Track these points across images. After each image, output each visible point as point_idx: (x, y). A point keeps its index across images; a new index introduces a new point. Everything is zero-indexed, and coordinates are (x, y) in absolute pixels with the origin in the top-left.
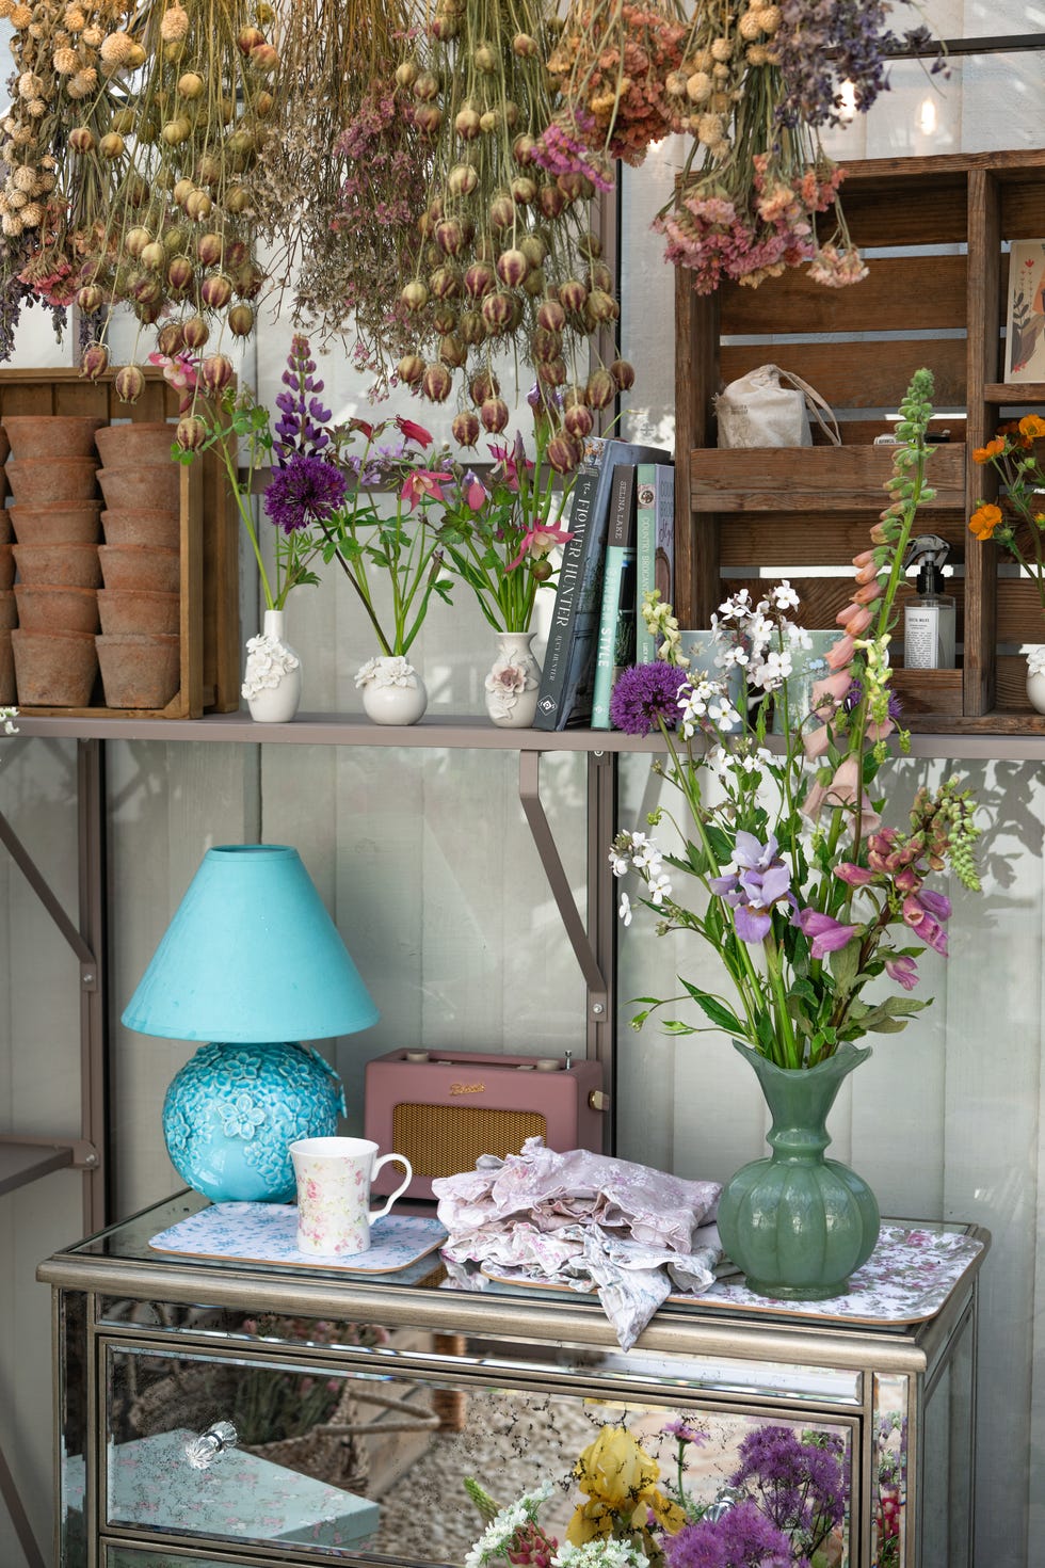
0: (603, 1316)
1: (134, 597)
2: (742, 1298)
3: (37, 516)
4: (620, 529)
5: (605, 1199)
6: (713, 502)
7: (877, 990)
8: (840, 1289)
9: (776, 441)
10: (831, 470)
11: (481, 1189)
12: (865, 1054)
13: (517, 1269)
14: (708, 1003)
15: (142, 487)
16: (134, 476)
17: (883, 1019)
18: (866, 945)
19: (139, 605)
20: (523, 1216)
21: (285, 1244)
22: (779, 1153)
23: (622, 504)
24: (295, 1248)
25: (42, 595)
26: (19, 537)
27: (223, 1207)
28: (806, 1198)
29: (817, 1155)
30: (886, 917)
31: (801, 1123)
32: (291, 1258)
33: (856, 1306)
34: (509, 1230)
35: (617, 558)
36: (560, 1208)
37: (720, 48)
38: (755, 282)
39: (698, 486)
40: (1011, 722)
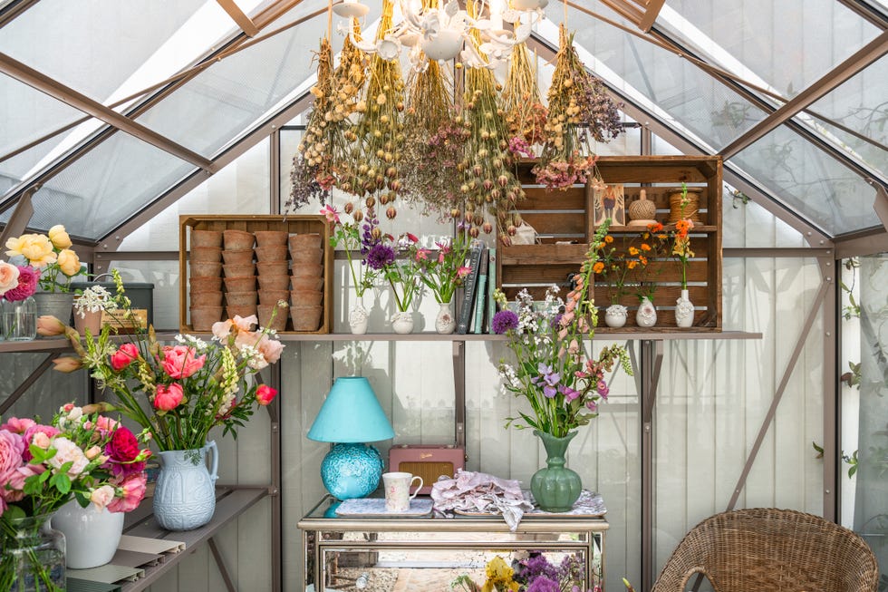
0: (505, 522)
1: (307, 293)
2: (541, 513)
3: (270, 266)
4: (484, 269)
5: (493, 485)
6: (508, 262)
7: (583, 412)
8: (570, 509)
9: (528, 243)
10: (547, 252)
11: (452, 485)
12: (576, 433)
13: (466, 510)
14: (526, 418)
15: (309, 256)
16: (307, 252)
17: (584, 421)
18: (581, 397)
19: (308, 296)
20: (469, 493)
21: (382, 509)
22: (550, 466)
23: (484, 262)
24: (387, 510)
25: (271, 292)
26: (260, 272)
27: (348, 500)
28: (564, 479)
29: (562, 465)
30: (588, 388)
31: (558, 456)
32: (386, 513)
33: (579, 512)
34: (463, 498)
35: (483, 278)
36: (479, 490)
37: (561, 117)
38: (565, 189)
39: (504, 257)
40: (604, 329)
